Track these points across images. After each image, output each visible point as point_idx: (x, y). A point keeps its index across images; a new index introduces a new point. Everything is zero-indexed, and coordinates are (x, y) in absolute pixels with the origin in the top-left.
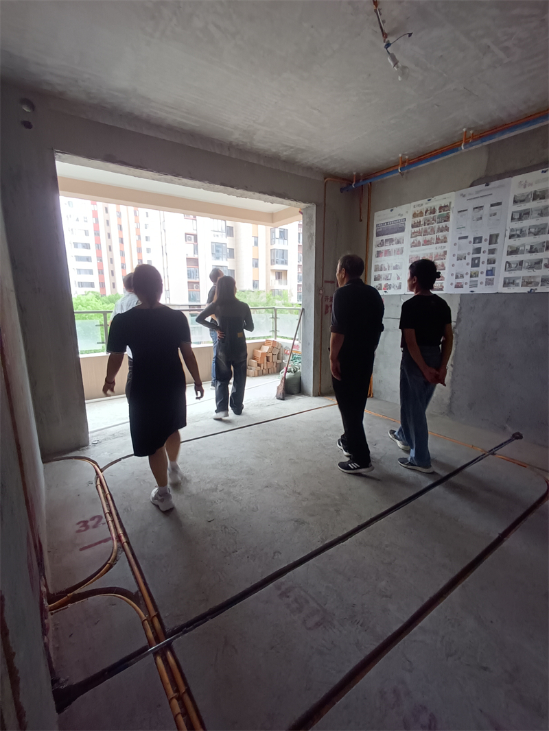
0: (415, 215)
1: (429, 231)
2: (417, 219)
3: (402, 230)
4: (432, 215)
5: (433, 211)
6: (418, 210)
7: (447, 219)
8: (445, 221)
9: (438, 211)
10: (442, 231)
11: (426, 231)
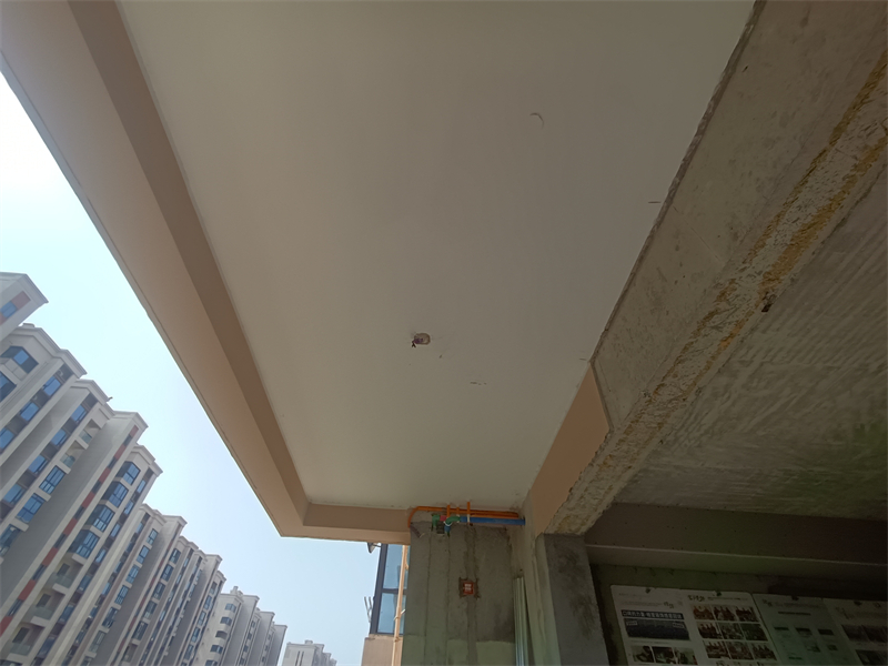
0: (698, 614)
1: (739, 649)
2: (708, 622)
3: (684, 635)
4: (731, 622)
5: (728, 615)
6: (697, 603)
7: (762, 637)
8: (759, 639)
9: (737, 617)
10: (764, 657)
11: (732, 649)
